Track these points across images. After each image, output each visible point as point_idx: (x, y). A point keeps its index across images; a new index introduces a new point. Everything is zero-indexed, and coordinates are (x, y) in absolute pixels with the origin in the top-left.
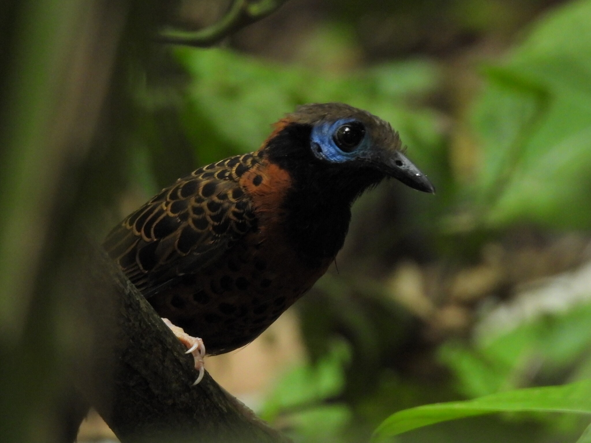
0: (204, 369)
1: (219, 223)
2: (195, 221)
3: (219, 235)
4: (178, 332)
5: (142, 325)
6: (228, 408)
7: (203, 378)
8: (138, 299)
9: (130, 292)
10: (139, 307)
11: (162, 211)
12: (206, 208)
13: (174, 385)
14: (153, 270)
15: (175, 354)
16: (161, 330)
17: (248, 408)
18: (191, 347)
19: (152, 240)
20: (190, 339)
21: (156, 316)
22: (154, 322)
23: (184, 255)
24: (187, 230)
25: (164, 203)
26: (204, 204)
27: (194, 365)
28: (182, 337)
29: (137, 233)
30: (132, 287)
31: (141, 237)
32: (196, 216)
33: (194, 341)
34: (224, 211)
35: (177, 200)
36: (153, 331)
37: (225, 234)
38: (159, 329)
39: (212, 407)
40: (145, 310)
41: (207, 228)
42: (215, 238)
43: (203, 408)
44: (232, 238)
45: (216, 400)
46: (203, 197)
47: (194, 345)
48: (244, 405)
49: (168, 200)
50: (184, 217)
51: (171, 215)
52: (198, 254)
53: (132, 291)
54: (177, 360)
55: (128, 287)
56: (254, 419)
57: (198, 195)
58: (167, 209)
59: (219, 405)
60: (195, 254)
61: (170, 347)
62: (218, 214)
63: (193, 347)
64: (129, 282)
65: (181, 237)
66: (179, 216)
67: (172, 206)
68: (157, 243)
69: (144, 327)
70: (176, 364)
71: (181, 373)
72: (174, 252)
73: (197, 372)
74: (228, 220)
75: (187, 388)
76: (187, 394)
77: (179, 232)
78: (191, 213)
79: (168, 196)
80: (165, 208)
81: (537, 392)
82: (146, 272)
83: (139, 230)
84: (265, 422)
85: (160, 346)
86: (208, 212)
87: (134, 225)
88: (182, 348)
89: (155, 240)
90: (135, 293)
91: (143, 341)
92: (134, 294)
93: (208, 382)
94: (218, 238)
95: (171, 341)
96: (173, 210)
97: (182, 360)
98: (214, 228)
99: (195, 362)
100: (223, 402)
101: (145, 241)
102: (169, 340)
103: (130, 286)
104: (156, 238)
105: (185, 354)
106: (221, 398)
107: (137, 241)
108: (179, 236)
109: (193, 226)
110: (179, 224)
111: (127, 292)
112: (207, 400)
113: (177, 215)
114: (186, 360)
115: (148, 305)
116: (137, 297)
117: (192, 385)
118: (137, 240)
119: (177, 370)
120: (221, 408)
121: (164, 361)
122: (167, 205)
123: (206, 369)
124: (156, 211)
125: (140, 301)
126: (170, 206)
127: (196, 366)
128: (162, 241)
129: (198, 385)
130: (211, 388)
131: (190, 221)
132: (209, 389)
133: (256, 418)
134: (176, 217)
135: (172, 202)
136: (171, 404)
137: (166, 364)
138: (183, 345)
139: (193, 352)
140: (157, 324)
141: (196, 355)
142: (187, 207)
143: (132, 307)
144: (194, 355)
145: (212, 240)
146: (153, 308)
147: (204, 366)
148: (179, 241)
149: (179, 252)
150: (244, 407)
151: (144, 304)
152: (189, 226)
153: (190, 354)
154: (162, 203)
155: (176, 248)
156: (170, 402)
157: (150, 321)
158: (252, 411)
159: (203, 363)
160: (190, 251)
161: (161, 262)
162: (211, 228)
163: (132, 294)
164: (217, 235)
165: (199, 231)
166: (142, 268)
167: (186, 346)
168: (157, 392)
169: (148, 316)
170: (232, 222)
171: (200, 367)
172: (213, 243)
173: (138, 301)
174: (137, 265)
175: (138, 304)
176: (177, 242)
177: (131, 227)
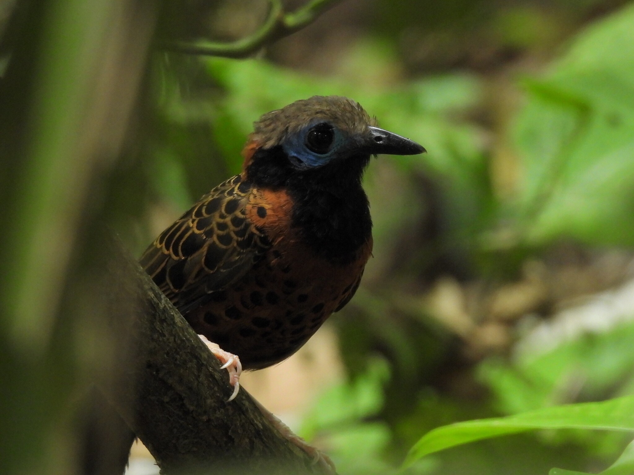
0: (240, 385)
1: (243, 238)
2: (220, 238)
3: (244, 250)
4: (214, 348)
5: (176, 340)
6: (263, 425)
7: (238, 394)
8: (172, 314)
9: (165, 307)
10: (174, 322)
11: (188, 229)
12: (230, 223)
13: (209, 401)
14: (183, 289)
15: (210, 369)
16: (196, 346)
17: (285, 425)
18: (226, 362)
19: (180, 259)
20: (225, 354)
21: (191, 330)
22: (188, 337)
23: (212, 272)
24: (212, 247)
25: (191, 220)
26: (228, 219)
27: (229, 380)
28: (217, 353)
29: (166, 252)
30: (166, 301)
31: (169, 255)
32: (220, 232)
33: (228, 356)
34: (248, 226)
35: (202, 218)
36: (188, 346)
37: (249, 249)
38: (194, 344)
39: (248, 424)
40: (179, 324)
41: (231, 245)
42: (239, 254)
43: (239, 424)
44: (257, 252)
45: (252, 416)
46: (226, 214)
47: (229, 360)
48: (281, 421)
49: (194, 217)
50: (209, 234)
51: (197, 232)
52: (225, 271)
53: (167, 306)
54: (212, 376)
55: (163, 301)
56: (290, 436)
57: (221, 211)
58: (193, 226)
59: (254, 421)
60: (222, 270)
61: (205, 363)
62: (242, 229)
63: (228, 362)
64: (163, 296)
65: (207, 254)
66: (204, 232)
67: (198, 223)
68: (185, 260)
69: (179, 342)
70: (211, 380)
71: (216, 389)
72: (201, 270)
73: (232, 388)
74: (252, 234)
75: (222, 404)
76: (222, 410)
77: (204, 250)
78: (216, 229)
79: (194, 213)
80: (191, 225)
81: (578, 409)
82: (177, 291)
83: (168, 249)
84: (301, 439)
85: (195, 361)
86: (232, 227)
87: (164, 243)
88: (217, 363)
89: (183, 258)
90: (169, 307)
91: (178, 357)
92: (169, 309)
93: (244, 398)
94: (243, 253)
95: (206, 356)
96: (199, 228)
97: (217, 376)
98: (239, 243)
99: (230, 377)
100: (259, 418)
101: (173, 260)
102: (204, 355)
103: (164, 300)
104: (184, 256)
105: (220, 370)
106: (256, 414)
107: (166, 260)
108: (205, 253)
109: (217, 242)
110: (205, 241)
111: (161, 306)
112: (243, 416)
113: (202, 231)
114: (221, 375)
115: (182, 319)
116: (171, 311)
117: (227, 401)
118: (166, 258)
119: (212, 385)
120: (256, 424)
121: (199, 376)
122: (193, 222)
123: (241, 385)
124: (183, 228)
125: (175, 315)
126: (196, 222)
127: (231, 381)
128: (189, 259)
129: (233, 401)
130: (247, 403)
131: (215, 238)
132: (244, 405)
133: (291, 434)
134: (202, 234)
135: (197, 220)
136: (206, 420)
137: (201, 379)
138: (218, 360)
139: (228, 367)
140: (191, 339)
141: (231, 371)
142: (211, 223)
143: (166, 322)
144: (229, 370)
145: (237, 256)
146: (188, 322)
147: (238, 381)
148: (205, 258)
149: (206, 269)
150: (281, 423)
151: (179, 318)
152: (214, 243)
153: (225, 369)
154: (189, 220)
155: (204, 266)
156: (205, 418)
157: (185, 336)
158: (288, 428)
159: (239, 379)
160: (216, 268)
161: (190, 281)
162: (235, 245)
163: (167, 309)
164: (242, 251)
165: (224, 247)
166: (172, 287)
167: (220, 361)
168: (192, 408)
169: (183, 330)
170: (256, 237)
171: (235, 382)
172: (238, 258)
173: (173, 315)
174: (167, 284)
175: (173, 318)
176: (203, 260)
177: (161, 245)
